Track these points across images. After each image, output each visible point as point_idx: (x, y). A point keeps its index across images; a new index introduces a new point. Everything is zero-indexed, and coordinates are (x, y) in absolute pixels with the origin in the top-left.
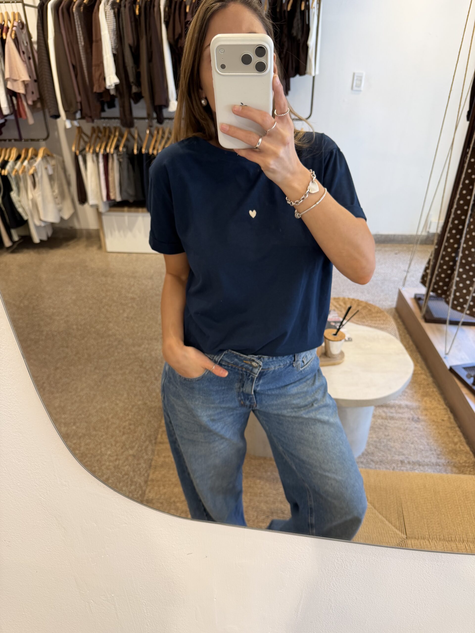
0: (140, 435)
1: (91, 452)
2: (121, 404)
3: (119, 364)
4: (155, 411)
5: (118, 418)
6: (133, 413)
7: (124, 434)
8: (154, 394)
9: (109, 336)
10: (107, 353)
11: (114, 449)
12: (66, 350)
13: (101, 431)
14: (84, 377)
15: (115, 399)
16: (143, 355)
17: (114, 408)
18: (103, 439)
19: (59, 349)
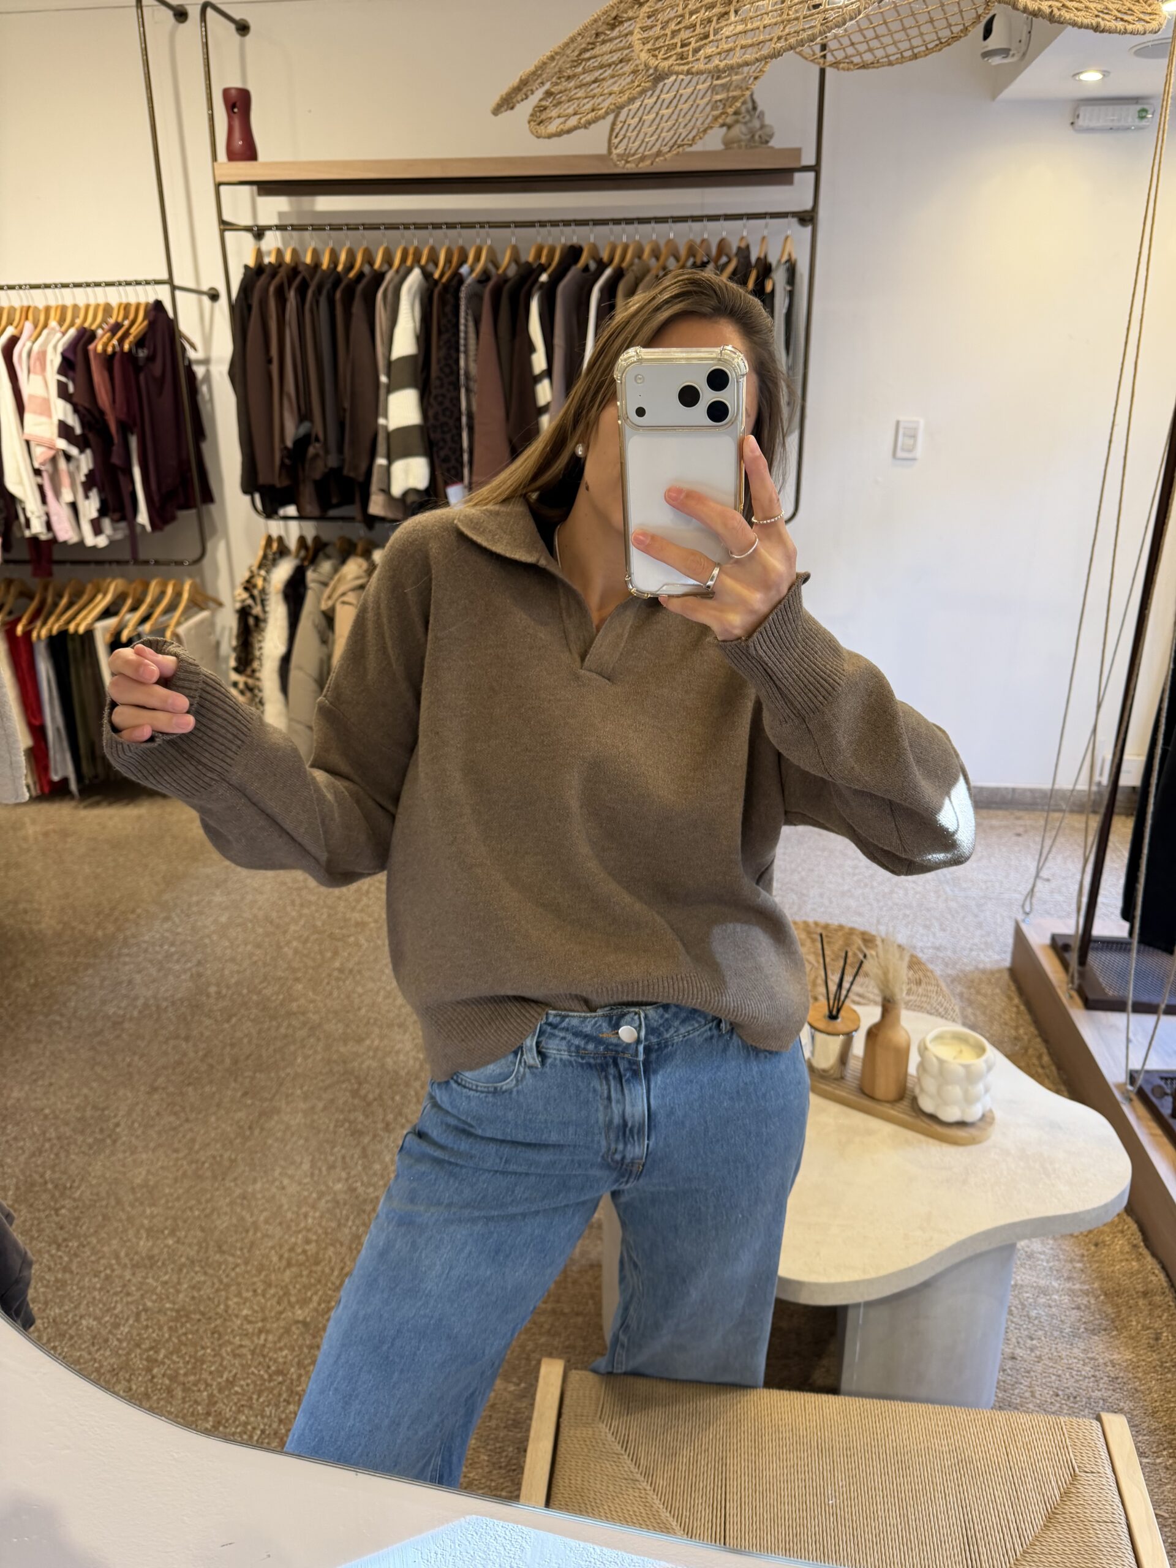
0: (327, 1270)
1: (202, 1308)
2: (293, 1189)
3: (301, 1087)
5: (280, 1224)
6: (317, 1214)
7: (289, 1265)
8: (377, 1167)
9: (290, 1014)
10: (278, 1056)
11: (259, 1303)
12: (184, 1045)
13: (233, 1255)
14: (214, 1113)
15: (280, 1174)
16: (364, 1066)
17: (273, 1197)
18: (237, 1275)
19: (166, 1042)
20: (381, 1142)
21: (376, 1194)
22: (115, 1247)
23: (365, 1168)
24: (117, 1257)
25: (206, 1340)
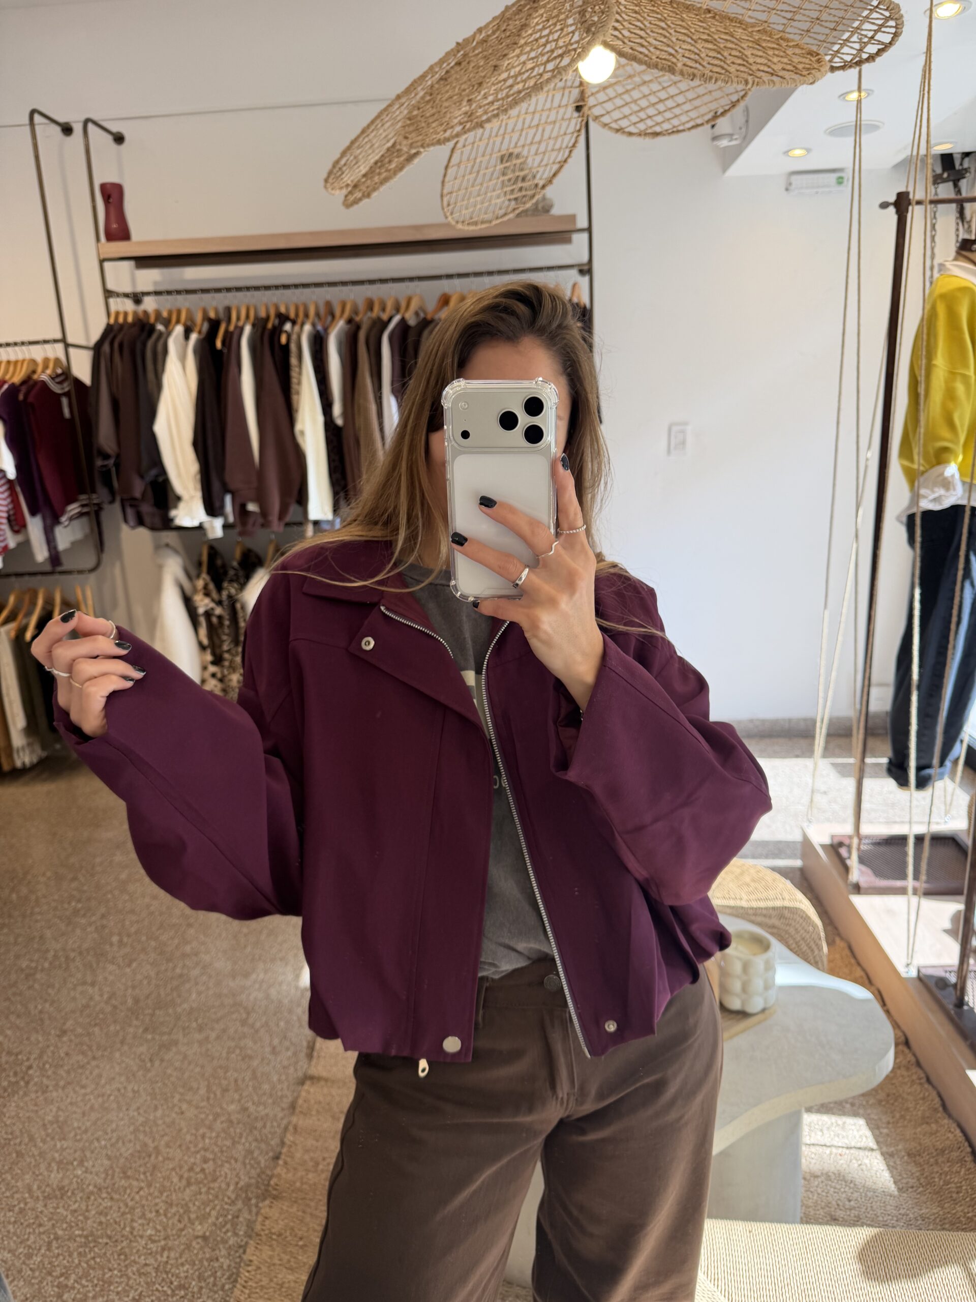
0: (224, 1186)
1: (109, 1232)
2: (191, 1113)
3: (196, 1020)
4: (264, 1126)
5: (180, 1146)
6: (214, 1134)
7: (189, 1184)
8: (266, 1087)
9: (184, 956)
10: (175, 994)
11: (161, 1222)
12: (90, 990)
13: (137, 1180)
14: (119, 1050)
15: (180, 1100)
16: (252, 998)
17: (173, 1123)
18: (141, 1197)
19: (74, 989)
20: (268, 1064)
21: (267, 1111)
22: (27, 1181)
23: (254, 1088)
24: (30, 1190)
25: (113, 1262)
